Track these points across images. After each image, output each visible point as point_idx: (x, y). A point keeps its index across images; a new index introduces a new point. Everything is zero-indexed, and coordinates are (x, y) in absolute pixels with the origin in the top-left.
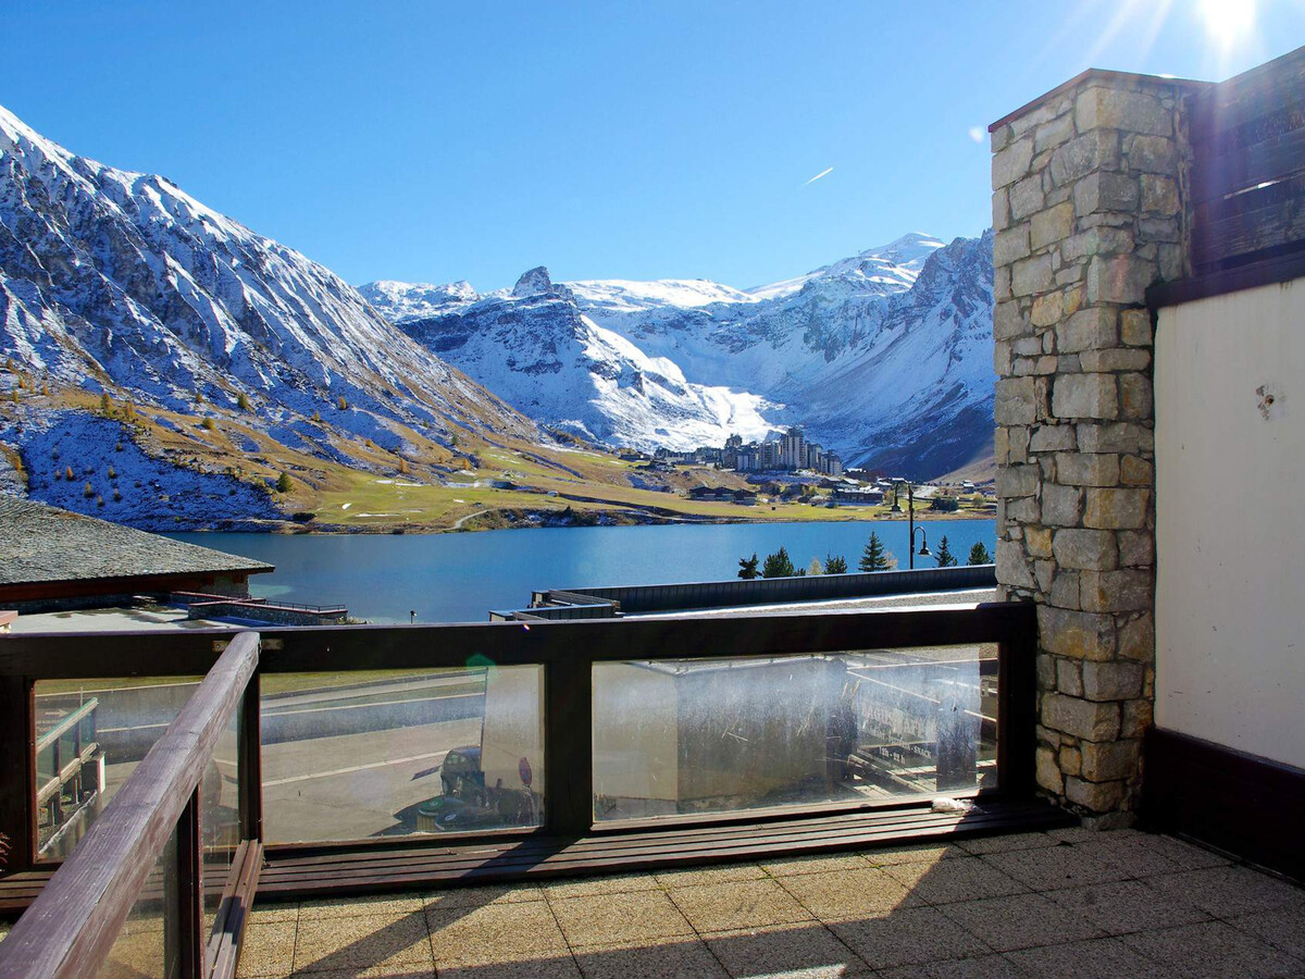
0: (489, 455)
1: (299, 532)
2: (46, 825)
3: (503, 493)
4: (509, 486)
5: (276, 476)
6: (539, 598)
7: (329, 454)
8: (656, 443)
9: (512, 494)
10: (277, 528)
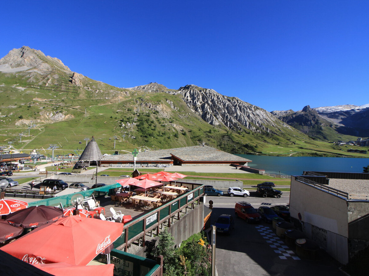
0: (297, 142)
1: (259, 155)
2: (190, 208)
3: (300, 149)
4: (302, 148)
5: (255, 145)
6: (305, 173)
7: (265, 141)
8: (338, 140)
9: (303, 150)
10: (255, 154)
